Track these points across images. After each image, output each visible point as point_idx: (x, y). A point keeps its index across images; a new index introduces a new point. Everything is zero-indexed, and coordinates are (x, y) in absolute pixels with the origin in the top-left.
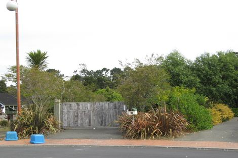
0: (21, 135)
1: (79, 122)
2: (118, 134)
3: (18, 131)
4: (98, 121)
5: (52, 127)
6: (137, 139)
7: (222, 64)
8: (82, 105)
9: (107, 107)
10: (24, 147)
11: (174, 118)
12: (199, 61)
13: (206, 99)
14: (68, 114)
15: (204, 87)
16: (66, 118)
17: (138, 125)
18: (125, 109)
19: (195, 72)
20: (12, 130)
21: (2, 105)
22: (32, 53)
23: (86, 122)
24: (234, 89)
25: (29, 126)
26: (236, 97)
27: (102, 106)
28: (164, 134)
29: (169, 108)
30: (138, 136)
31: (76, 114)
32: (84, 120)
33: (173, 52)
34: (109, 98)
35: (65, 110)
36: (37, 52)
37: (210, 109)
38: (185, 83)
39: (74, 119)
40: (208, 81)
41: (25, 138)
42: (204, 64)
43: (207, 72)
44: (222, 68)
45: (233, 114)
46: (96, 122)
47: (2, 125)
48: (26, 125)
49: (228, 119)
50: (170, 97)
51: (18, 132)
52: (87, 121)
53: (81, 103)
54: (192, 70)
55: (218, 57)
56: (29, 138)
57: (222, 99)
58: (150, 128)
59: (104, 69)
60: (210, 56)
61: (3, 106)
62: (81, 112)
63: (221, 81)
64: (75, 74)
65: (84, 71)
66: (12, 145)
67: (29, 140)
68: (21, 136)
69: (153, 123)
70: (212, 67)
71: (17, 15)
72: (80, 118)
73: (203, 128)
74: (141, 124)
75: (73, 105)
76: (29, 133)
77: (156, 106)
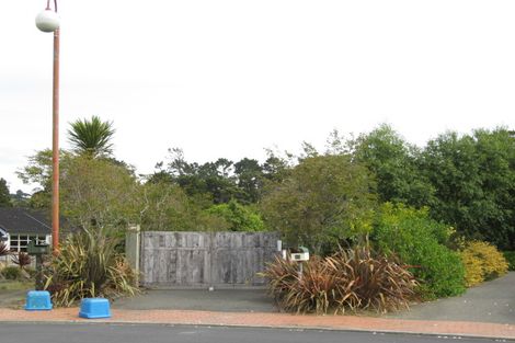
0: (60, 299)
1: (179, 273)
2: (265, 301)
3: (52, 290)
4: (220, 272)
5: (124, 284)
6: (308, 313)
7: (484, 157)
8: (186, 237)
9: (240, 244)
10: (67, 325)
11: (388, 269)
12: (435, 149)
13: (450, 231)
14: (156, 257)
15: (444, 206)
16: (152, 266)
17: (311, 283)
18: (280, 249)
19: (425, 171)
20: (40, 288)
21: (3, 232)
22: (81, 124)
23: (194, 274)
24: (509, 212)
25: (76, 280)
26: (512, 229)
27: (229, 241)
28: (364, 303)
29: (376, 248)
30: (310, 306)
31: (172, 257)
32: (189, 271)
33: (380, 129)
34: (235, 224)
35: (150, 248)
36: (91, 122)
37: (458, 253)
38: (405, 196)
39: (168, 267)
40: (452, 192)
41: (66, 307)
42: (446, 155)
43: (450, 174)
44: (484, 165)
45: (505, 265)
46: (215, 274)
47: (8, 277)
48: (69, 278)
49: (495, 274)
50: (376, 226)
51: (52, 293)
52: (196, 272)
53: (183, 234)
54: (420, 169)
55: (476, 140)
56: (75, 305)
57: (482, 231)
58: (335, 289)
59: (222, 161)
60: (459, 137)
61: (6, 235)
62: (183, 253)
63: (480, 193)
64: (158, 171)
65: (178, 164)
66: (41, 319)
67: (77, 310)
68: (58, 301)
69: (344, 279)
70: (462, 163)
71: (56, 40)
72: (181, 265)
73: (446, 293)
74: (317, 282)
75: (167, 237)
76: (75, 296)
77: (347, 244)
